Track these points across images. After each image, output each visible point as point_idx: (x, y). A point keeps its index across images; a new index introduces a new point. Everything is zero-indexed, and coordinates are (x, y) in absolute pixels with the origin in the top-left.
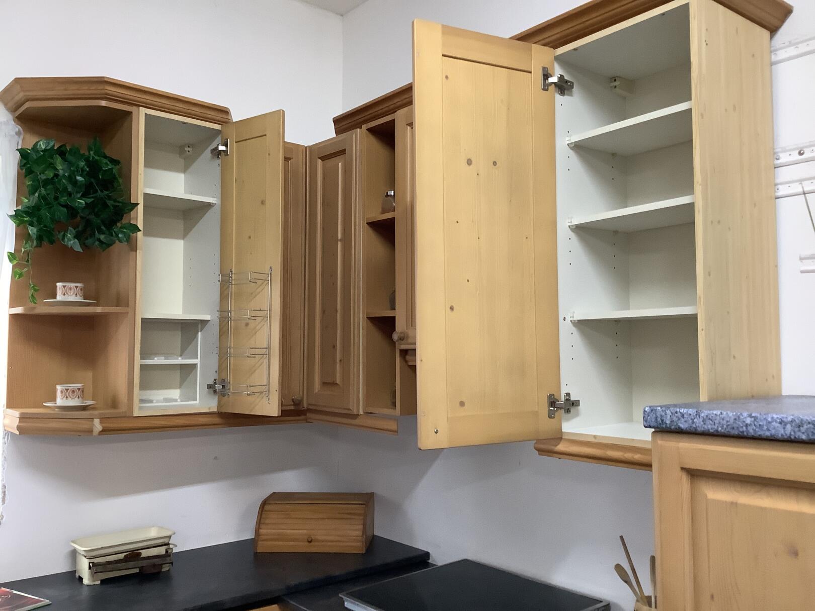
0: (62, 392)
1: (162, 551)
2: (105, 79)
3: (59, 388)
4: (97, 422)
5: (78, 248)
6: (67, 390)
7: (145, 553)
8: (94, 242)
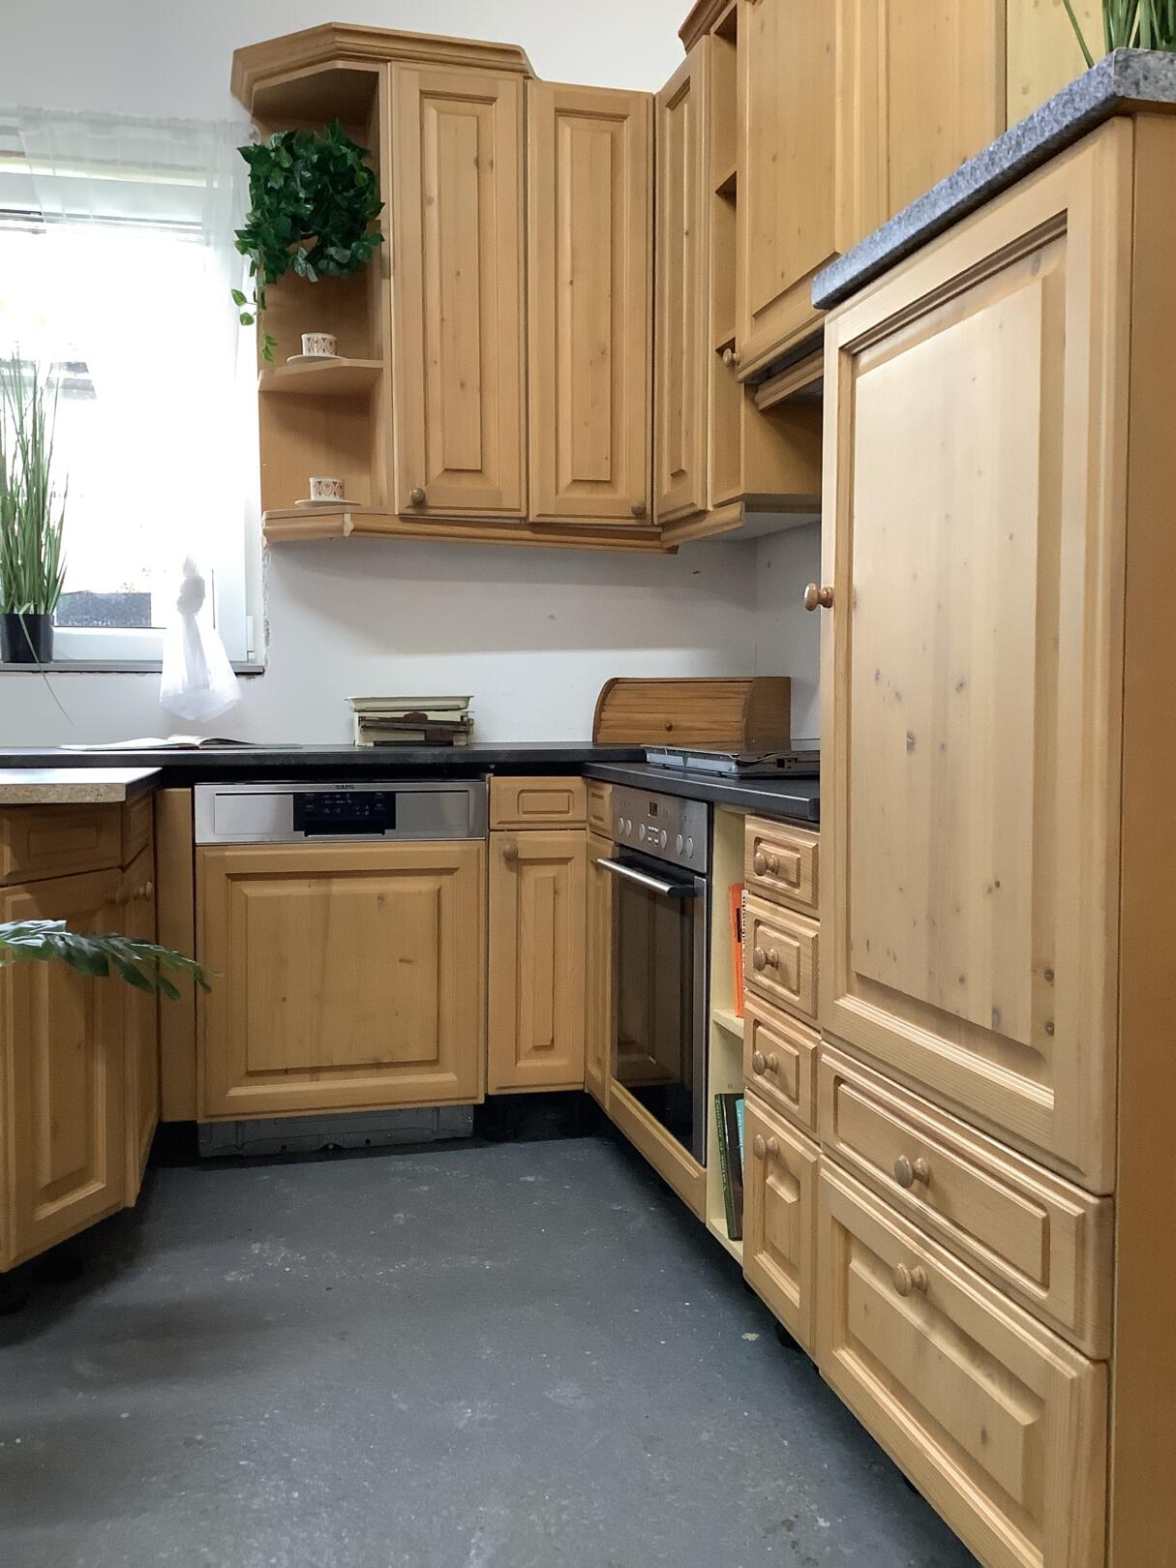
0: (314, 486)
1: (455, 717)
2: (333, 26)
3: (312, 480)
4: (347, 517)
5: (314, 278)
6: (320, 483)
7: (432, 716)
8: (328, 264)
